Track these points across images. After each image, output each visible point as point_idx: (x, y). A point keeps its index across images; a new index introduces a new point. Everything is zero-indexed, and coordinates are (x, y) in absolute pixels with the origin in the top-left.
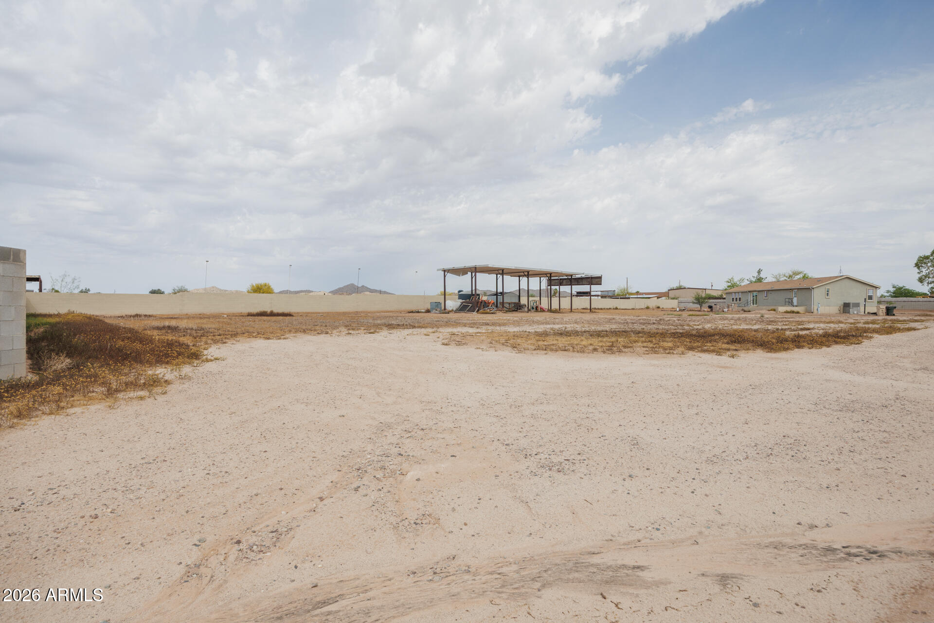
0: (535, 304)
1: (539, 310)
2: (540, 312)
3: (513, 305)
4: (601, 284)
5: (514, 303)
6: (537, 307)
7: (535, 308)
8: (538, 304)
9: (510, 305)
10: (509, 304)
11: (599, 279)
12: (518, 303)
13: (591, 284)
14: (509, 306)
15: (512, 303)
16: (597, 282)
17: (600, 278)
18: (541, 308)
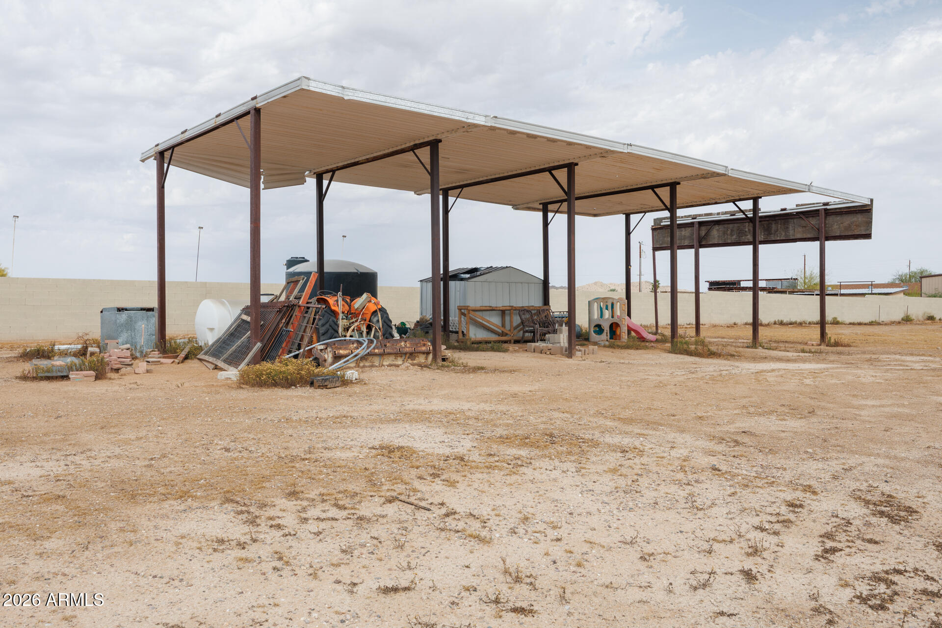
0: (607, 314)
1: (625, 336)
2: (627, 347)
3: (517, 320)
4: (868, 236)
5: (522, 311)
6: (614, 327)
7: (606, 328)
8: (618, 312)
9: (507, 318)
10: (503, 312)
11: (859, 218)
12: (539, 312)
13: (822, 235)
14: (503, 325)
15: (512, 309)
16: (849, 228)
17: (865, 211)
18: (630, 330)
